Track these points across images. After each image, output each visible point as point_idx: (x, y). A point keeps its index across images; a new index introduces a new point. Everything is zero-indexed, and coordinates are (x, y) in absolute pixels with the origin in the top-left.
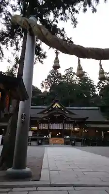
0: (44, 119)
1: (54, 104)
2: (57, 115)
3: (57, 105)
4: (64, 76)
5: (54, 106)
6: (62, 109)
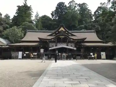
0: (52, 40)
1: (60, 29)
2: (62, 37)
3: (62, 29)
4: (68, 7)
5: (60, 30)
6: (66, 32)
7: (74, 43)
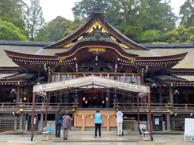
6: (112, 37)
7: (140, 75)
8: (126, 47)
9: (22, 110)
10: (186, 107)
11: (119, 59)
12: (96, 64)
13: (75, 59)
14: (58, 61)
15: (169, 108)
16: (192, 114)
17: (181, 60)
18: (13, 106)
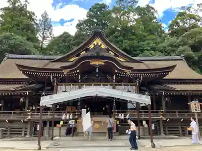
2: (97, 63)
6: (110, 52)
8: (123, 60)
9: (30, 117)
10: (177, 113)
11: (116, 71)
12: (97, 75)
13: (78, 71)
14: (63, 73)
15: (162, 115)
16: (182, 120)
17: (170, 71)
18: (22, 114)
